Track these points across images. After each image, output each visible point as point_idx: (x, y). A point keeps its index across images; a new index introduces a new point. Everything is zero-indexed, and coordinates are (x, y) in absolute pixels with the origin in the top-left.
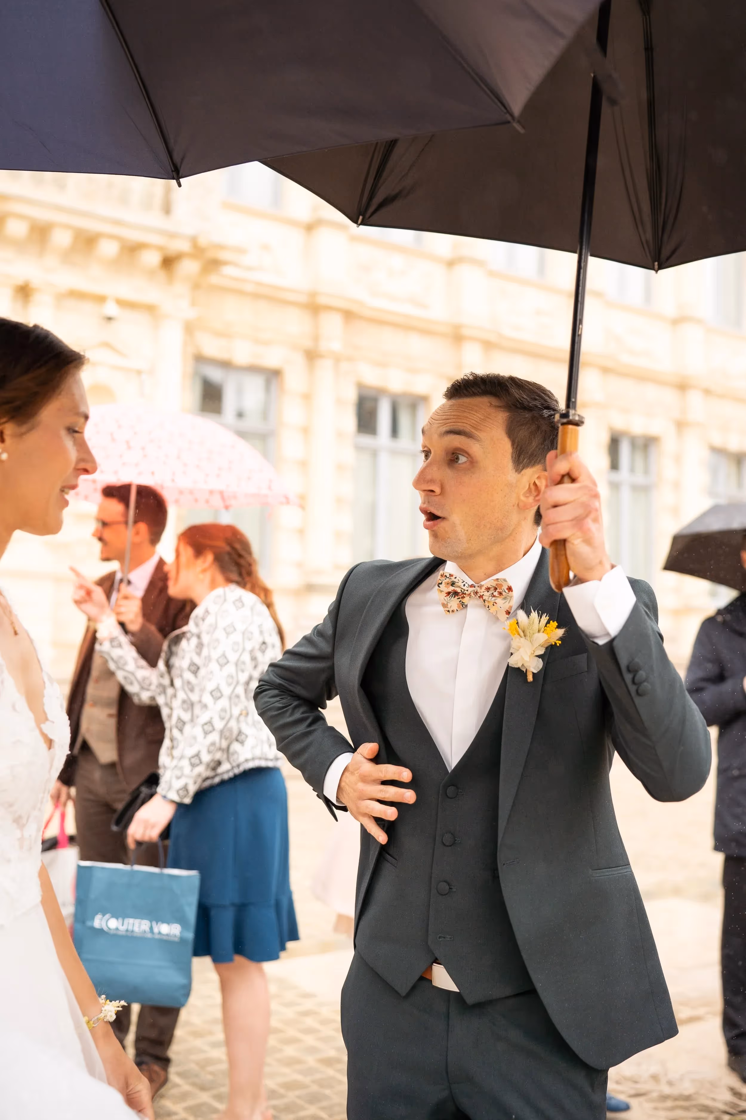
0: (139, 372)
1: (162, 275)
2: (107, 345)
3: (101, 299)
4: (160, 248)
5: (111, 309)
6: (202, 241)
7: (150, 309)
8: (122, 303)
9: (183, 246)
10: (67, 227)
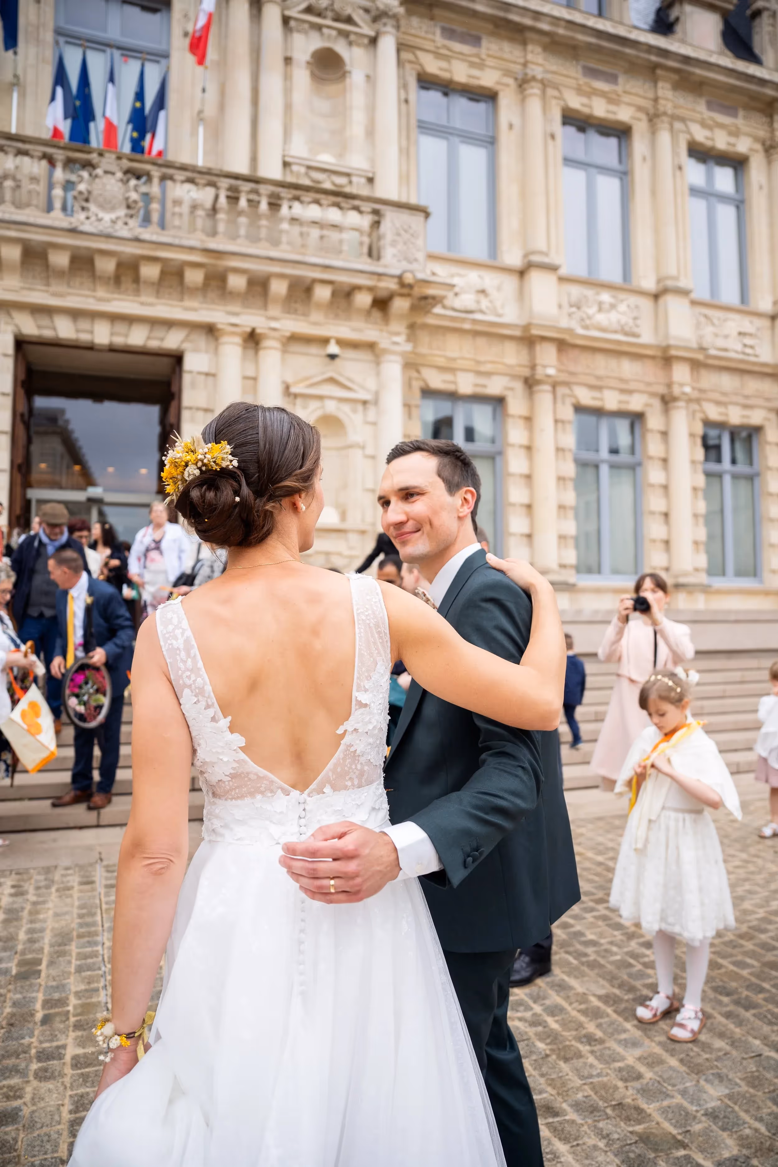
0: (365, 403)
1: (377, 314)
2: (332, 380)
3: (325, 341)
4: (370, 289)
5: (333, 348)
6: (409, 278)
7: (371, 346)
8: (341, 343)
9: (392, 285)
10: (282, 276)
